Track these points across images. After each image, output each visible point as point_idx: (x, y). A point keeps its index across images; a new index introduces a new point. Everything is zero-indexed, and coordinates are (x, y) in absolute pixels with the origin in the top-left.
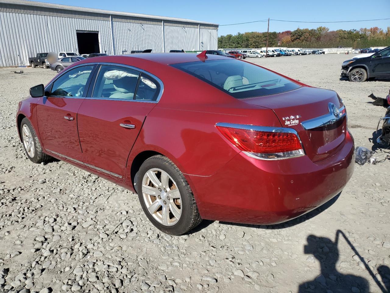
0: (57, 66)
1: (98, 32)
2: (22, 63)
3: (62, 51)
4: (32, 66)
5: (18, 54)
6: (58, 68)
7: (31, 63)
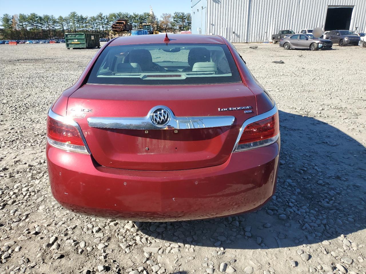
0: (285, 43)
1: (353, 6)
2: (267, 39)
3: (304, 28)
4: (273, 42)
5: (266, 31)
6: (285, 45)
7: (273, 39)
